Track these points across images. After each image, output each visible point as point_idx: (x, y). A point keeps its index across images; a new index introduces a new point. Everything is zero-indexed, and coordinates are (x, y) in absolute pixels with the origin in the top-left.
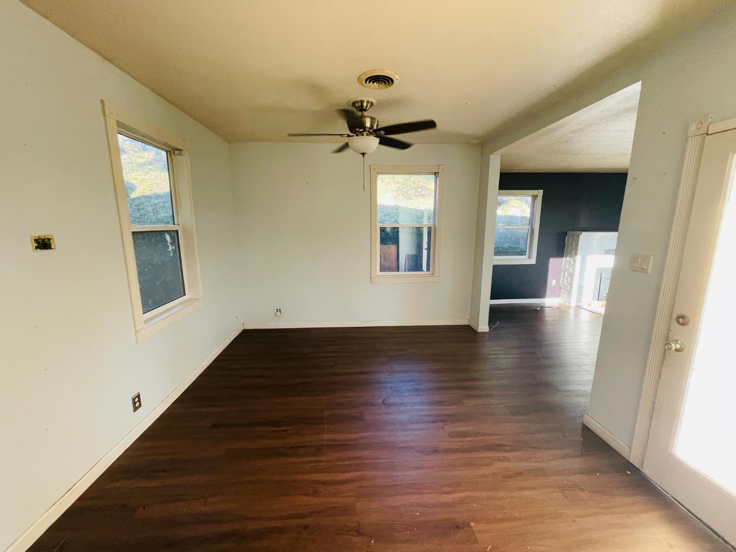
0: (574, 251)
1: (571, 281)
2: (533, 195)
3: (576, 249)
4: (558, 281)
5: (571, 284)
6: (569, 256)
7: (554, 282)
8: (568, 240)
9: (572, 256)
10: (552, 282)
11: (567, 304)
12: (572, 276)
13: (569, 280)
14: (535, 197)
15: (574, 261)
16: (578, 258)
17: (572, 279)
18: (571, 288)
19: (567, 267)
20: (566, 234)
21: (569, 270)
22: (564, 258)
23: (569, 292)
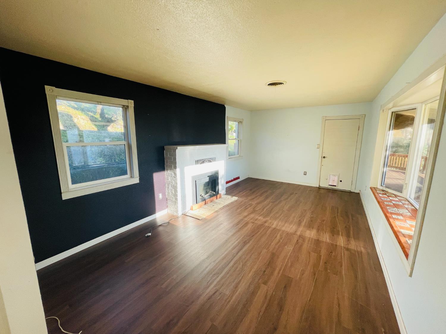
0: (173, 165)
1: (175, 193)
2: (124, 106)
3: (175, 163)
4: (164, 194)
5: (176, 195)
6: (170, 169)
7: (161, 196)
8: (167, 155)
9: (172, 169)
10: (159, 196)
11: (175, 214)
12: (175, 188)
13: (174, 192)
14: (125, 108)
15: (175, 174)
16: (178, 170)
17: (176, 191)
18: (176, 199)
19: (170, 180)
20: (164, 149)
21: (172, 182)
22: (166, 171)
23: (176, 202)
